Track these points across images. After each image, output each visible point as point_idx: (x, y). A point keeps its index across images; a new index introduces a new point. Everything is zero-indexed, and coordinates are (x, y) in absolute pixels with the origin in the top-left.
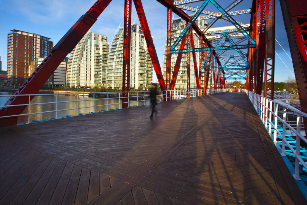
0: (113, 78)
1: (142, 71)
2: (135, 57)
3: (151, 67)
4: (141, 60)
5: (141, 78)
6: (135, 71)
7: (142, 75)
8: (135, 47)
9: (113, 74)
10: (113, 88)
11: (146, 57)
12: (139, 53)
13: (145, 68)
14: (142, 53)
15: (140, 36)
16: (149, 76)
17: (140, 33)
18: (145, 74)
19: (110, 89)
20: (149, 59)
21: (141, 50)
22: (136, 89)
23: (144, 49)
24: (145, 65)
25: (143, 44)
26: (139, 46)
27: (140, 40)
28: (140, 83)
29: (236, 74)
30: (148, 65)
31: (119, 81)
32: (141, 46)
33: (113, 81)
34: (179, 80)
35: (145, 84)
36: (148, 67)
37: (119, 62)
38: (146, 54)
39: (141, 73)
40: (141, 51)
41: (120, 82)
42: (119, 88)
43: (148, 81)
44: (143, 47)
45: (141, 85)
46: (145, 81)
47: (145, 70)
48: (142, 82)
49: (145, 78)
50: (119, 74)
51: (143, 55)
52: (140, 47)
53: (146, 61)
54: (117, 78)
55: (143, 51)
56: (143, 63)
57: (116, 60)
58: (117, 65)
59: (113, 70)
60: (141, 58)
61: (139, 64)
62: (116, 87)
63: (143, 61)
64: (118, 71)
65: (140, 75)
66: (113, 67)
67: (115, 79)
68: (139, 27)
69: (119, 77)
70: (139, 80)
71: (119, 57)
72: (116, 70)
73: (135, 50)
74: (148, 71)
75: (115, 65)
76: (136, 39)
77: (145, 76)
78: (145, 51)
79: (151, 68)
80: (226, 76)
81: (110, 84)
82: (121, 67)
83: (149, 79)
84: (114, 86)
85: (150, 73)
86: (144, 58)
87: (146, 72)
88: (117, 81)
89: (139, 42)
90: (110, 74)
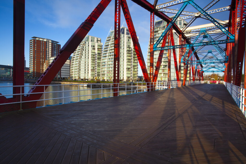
0: (106, 72)
1: (129, 66)
2: (123, 54)
3: (136, 62)
4: (128, 57)
5: (128, 72)
6: (123, 66)
7: (129, 69)
8: (124, 46)
9: (106, 69)
10: (106, 80)
11: (132, 55)
12: (127, 51)
13: (132, 63)
14: (129, 51)
15: (128, 37)
16: (135, 70)
17: (128, 35)
18: (132, 68)
19: (104, 81)
20: (135, 56)
21: (128, 48)
22: (124, 81)
23: (131, 48)
24: (132, 61)
25: (130, 44)
26: (127, 45)
27: (128, 41)
28: (128, 76)
29: (214, 67)
30: (134, 61)
31: (110, 74)
32: (128, 45)
33: (106, 74)
34: (161, 73)
35: (132, 77)
36: (134, 62)
37: (111, 59)
38: (132, 52)
39: (128, 67)
40: (128, 50)
41: (112, 75)
42: (111, 80)
43: (134, 74)
44: (130, 46)
45: (128, 77)
46: (132, 75)
47: (132, 65)
48: (129, 75)
49: (132, 72)
50: (111, 68)
51: (130, 53)
52: (127, 47)
53: (132, 57)
54: (109, 72)
55: (130, 49)
56: (130, 59)
57: (108, 57)
58: (109, 61)
59: (106, 66)
60: (128, 56)
61: (127, 60)
62: (108, 79)
63: (130, 58)
64: (110, 66)
65: (128, 69)
66: (106, 63)
67: (107, 72)
68: (127, 29)
69: (111, 71)
70: (127, 74)
71: (111, 55)
72: (108, 65)
73: (124, 49)
74: (134, 66)
75: (108, 62)
76: (124, 39)
77: (132, 70)
78: (131, 49)
79: (136, 64)
80: (204, 70)
81: (103, 77)
82: (112, 63)
83: (135, 73)
84: (107, 78)
85: (136, 67)
86: (131, 55)
87: (133, 67)
88: (109, 74)
89: (127, 42)
90: (103, 69)
